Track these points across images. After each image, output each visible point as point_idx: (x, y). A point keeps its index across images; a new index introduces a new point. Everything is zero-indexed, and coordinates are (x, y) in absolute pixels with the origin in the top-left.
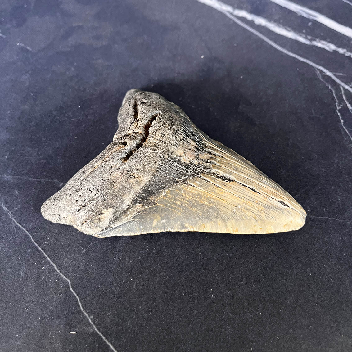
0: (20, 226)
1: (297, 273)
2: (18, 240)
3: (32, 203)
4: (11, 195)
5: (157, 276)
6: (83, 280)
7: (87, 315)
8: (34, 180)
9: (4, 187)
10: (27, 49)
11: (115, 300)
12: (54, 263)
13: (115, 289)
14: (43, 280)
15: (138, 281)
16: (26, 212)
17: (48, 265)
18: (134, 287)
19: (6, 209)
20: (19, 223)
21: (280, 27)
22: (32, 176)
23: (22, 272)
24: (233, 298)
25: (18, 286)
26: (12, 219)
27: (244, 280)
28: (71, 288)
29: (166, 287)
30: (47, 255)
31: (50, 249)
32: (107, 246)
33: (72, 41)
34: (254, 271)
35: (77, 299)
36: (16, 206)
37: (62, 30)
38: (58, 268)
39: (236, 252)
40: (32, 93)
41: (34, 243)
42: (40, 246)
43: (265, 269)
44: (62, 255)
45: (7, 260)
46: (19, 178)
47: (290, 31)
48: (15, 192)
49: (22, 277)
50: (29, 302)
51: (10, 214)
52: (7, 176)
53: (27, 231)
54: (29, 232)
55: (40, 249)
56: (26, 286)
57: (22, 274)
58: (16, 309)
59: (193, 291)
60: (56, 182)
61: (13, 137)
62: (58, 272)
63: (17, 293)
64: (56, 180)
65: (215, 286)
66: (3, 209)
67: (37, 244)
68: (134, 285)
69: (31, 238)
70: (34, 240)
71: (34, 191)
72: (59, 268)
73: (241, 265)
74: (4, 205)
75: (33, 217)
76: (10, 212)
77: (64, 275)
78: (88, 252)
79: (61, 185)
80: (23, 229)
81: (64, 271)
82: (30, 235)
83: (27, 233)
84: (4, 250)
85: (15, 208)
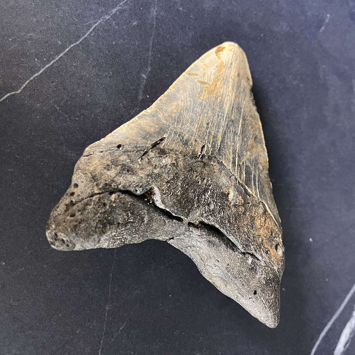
0: (91, 30)
2: (73, 28)
3: (121, 42)
4: (132, 17)
5: (23, 196)
6: (20, 108)
8: (151, 43)
9: (142, 8)
10: (321, 26)
13: (8, 146)
14: (21, 60)
15: (18, 174)
16: (109, 36)
18: (9, 170)
19: (113, 12)
20: (95, 28)
21: (351, 334)
23: (32, 35)
25: (15, 31)
26: (100, 20)
27: (16, 303)
28: (10, 94)
29: (9, 209)
30: (53, 64)
31: (61, 67)
32: (63, 135)
33: (333, 80)
36: (117, 24)
37: (347, 67)
38: (37, 77)
39: (53, 292)
40: (264, 35)
41: (68, 47)
42: (65, 54)
43: (30, 328)
44: (53, 82)
45: (47, 17)
46: (153, 25)
47: (345, 346)
48: (135, 22)
49: (25, 36)
51: (108, 17)
52: (156, 11)
53: (85, 38)
54: (83, 40)
55: (61, 55)
56: (14, 41)
57: (29, 35)
60: (148, 69)
61: (206, 15)
62: (31, 77)
63: (5, 30)
64: (149, 69)
65: (9, 267)
66: (113, 8)
67: (68, 51)
68: (12, 170)
69: (76, 44)
70: (72, 47)
71: (137, 44)
72: (36, 78)
73: (36, 299)
74: (119, 9)
75: (102, 45)
76: (109, 17)
77: (26, 85)
78: (56, 112)
79: (144, 76)
80: (87, 34)
81: (32, 85)
82: (79, 42)
83: (82, 39)
84: (61, 13)
85: (114, 22)
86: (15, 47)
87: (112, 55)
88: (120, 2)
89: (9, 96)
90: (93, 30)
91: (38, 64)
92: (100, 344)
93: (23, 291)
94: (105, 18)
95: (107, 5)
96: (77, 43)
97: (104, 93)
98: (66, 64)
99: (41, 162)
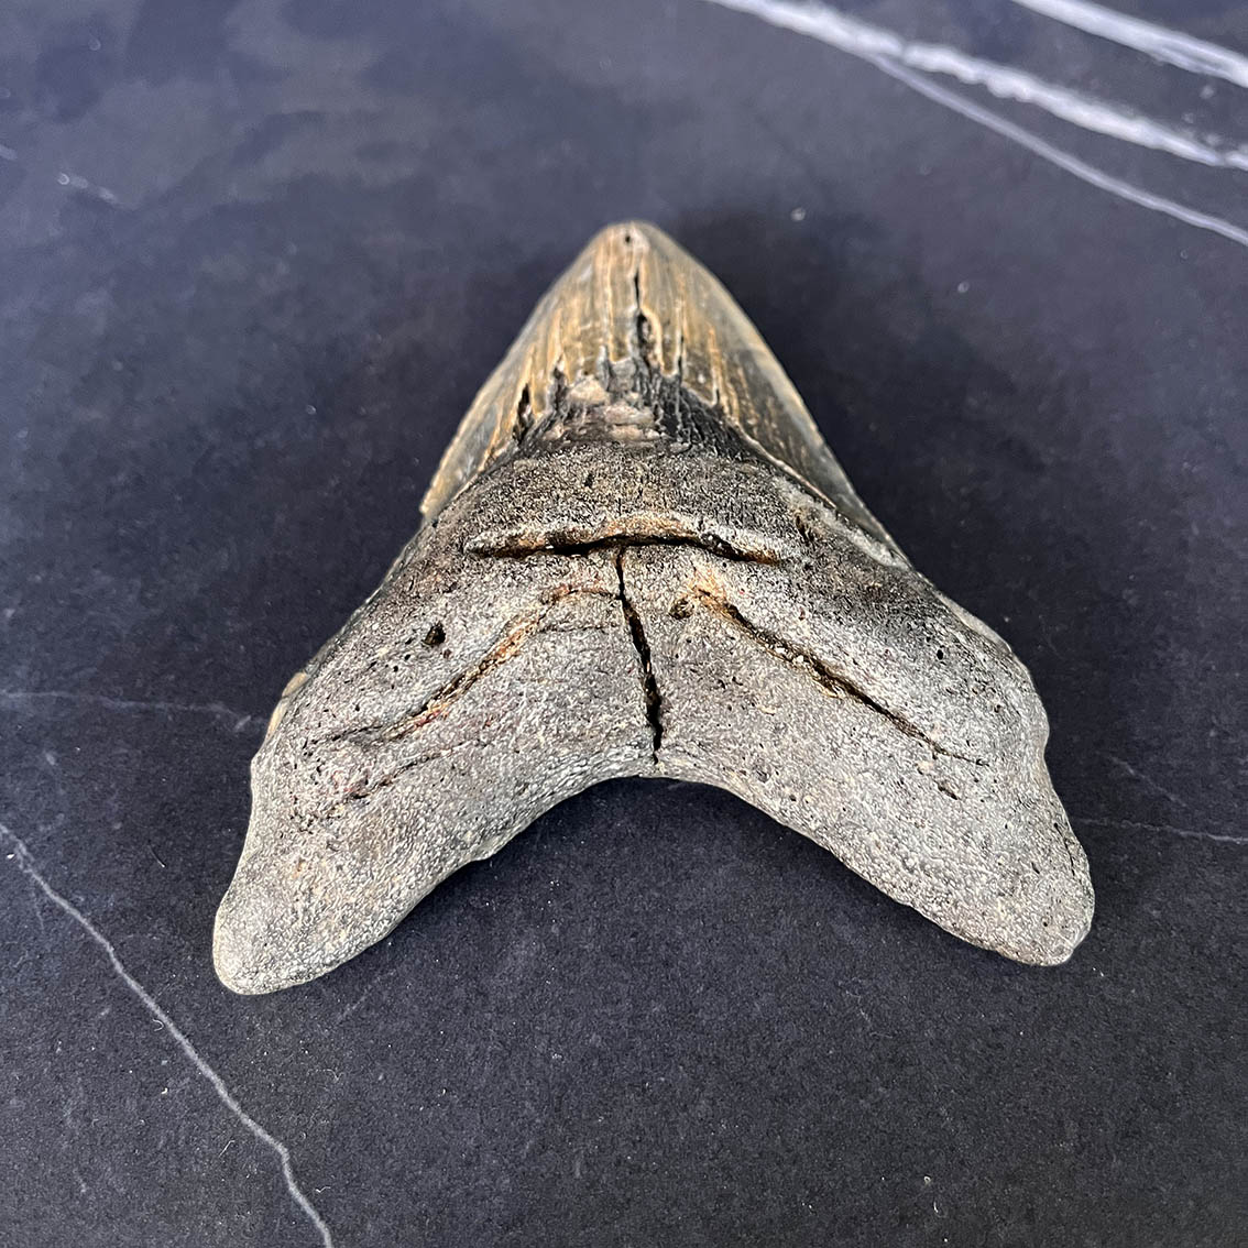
0: (64, 904)
2: (53, 967)
3: (115, 802)
4: (25, 769)
5: (677, 1122)
6: (344, 1145)
8: (124, 705)
10: (100, 199)
11: (493, 1235)
12: (212, 1066)
13: (489, 1182)
14: (165, 1146)
15: (595, 1143)
16: (91, 842)
17: (188, 1080)
18: (578, 1174)
20: (58, 891)
22: (119, 689)
23: (69, 1112)
24: (1030, 1216)
25: (52, 1174)
26: (29, 875)
27: (1072, 1129)
28: (291, 1184)
29: (723, 1169)
30: (184, 1034)
32: (449, 987)
35: (319, 1232)
36: (49, 816)
37: (237, 129)
38: (229, 1090)
39: (1020, 1002)
40: (121, 360)
41: (124, 980)
42: (150, 992)
43: (1157, 1079)
44: (251, 1030)
46: (60, 700)
48: (45, 759)
49: (72, 1136)
51: (21, 850)
52: (10, 691)
53: (94, 924)
54: (101, 931)
55: (151, 1004)
56: (90, 1175)
57: (69, 1121)
59: (845, 1185)
60: (217, 712)
62: (230, 1111)
63: (49, 1208)
64: (218, 708)
65: (940, 1161)
67: (138, 981)
68: (578, 1164)
69: (113, 956)
70: (125, 966)
71: (126, 751)
72: (235, 1090)
73: (1049, 1061)
75: (122, 864)
76: (21, 845)
77: (259, 1124)
78: (364, 1016)
79: (241, 724)
80: (78, 916)
81: (259, 1104)
82: (108, 944)
83: (95, 934)
85: (42, 829)
86: (114, 1171)
87: (163, 832)
89: (299, 1186)
90: (65, 897)
91: (182, 1084)
92: (1194, 838)
93: (1026, 1107)
94: (25, 857)
96: (110, 950)
98: (187, 986)
99: (547, 1060)
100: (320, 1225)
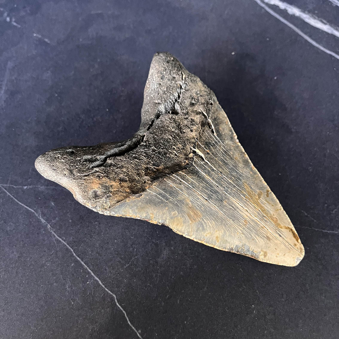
0: (60, 239)
1: (336, 290)
2: (60, 254)
3: (69, 215)
4: (47, 206)
5: (199, 292)
6: (128, 295)
7: (135, 329)
9: (40, 198)
10: (45, 41)
11: (161, 315)
12: (98, 277)
13: (159, 304)
14: (89, 294)
15: (182, 296)
16: (65, 224)
17: (93, 280)
18: (178, 303)
19: (45, 221)
20: (59, 236)
21: (315, 18)
23: (67, 286)
24: (274, 314)
25: (65, 300)
26: (51, 232)
27: (285, 296)
28: (117, 303)
29: (209, 303)
30: (91, 270)
31: (93, 263)
32: (149, 261)
33: (92, 32)
34: (293, 288)
35: (124, 313)
36: (54, 218)
37: (80, 19)
38: (102, 283)
40: (56, 93)
41: (76, 258)
42: (82, 260)
44: (106, 269)
45: (52, 274)
47: (325, 24)
48: (51, 204)
49: (69, 292)
50: (78, 316)
51: (49, 226)
52: (41, 186)
53: (68, 244)
54: (70, 246)
55: (83, 263)
56: (73, 300)
57: (68, 289)
58: (66, 323)
59: (235, 306)
61: (42, 144)
62: (103, 287)
63: (65, 307)
65: (256, 302)
66: (41, 222)
67: (79, 258)
68: (178, 301)
69: (73, 252)
70: (76, 254)
71: (70, 202)
72: (103, 283)
73: (281, 281)
74: (42, 217)
75: (72, 230)
77: (109, 290)
78: (130, 267)
80: (64, 242)
81: (109, 286)
82: (71, 249)
83: (68, 246)
84: (48, 263)
85: (53, 221)
86: (79, 300)
87: (81, 223)
88: (36, 217)
89: (119, 304)
90: (60, 238)
91: (91, 281)
93: (275, 291)
94: (50, 228)
95: (39, 227)
97: (113, 228)
98: (90, 259)
99: (171, 278)
100: (124, 312)
